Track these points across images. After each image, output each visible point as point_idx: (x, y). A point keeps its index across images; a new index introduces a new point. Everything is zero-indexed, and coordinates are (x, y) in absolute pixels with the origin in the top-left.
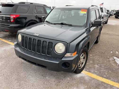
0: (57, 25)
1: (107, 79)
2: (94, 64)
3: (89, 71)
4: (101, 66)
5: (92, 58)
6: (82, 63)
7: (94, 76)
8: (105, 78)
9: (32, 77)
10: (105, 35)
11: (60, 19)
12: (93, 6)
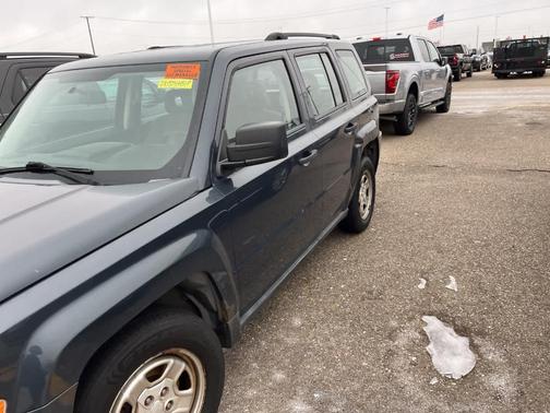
2: (289, 389)
5: (296, 340)
12: (279, 37)
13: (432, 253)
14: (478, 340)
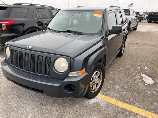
0: (62, 33)
1: (130, 104)
2: (114, 84)
3: (107, 95)
4: (123, 87)
5: (112, 76)
6: (97, 84)
7: (113, 101)
8: (127, 103)
9: (27, 106)
10: (133, 45)
11: (69, 25)
12: (112, 7)
14: (154, 78)
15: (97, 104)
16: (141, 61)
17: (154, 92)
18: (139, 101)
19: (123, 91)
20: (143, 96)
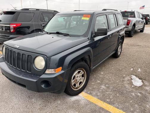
2: (101, 84)
5: (102, 76)
8: (107, 102)
10: (134, 47)
12: (105, 10)
13: (135, 64)
14: (143, 81)
15: (78, 101)
16: (137, 63)
17: (139, 94)
18: (120, 102)
19: (106, 91)
20: (126, 98)
